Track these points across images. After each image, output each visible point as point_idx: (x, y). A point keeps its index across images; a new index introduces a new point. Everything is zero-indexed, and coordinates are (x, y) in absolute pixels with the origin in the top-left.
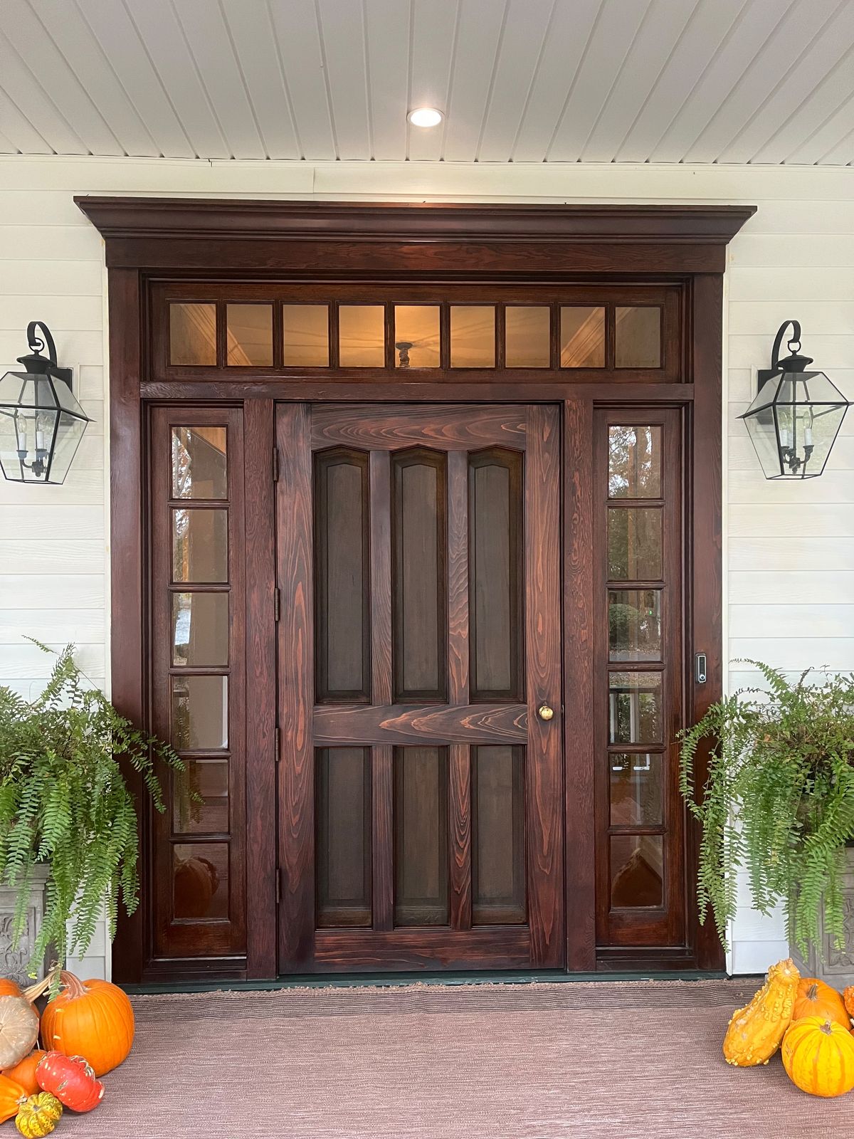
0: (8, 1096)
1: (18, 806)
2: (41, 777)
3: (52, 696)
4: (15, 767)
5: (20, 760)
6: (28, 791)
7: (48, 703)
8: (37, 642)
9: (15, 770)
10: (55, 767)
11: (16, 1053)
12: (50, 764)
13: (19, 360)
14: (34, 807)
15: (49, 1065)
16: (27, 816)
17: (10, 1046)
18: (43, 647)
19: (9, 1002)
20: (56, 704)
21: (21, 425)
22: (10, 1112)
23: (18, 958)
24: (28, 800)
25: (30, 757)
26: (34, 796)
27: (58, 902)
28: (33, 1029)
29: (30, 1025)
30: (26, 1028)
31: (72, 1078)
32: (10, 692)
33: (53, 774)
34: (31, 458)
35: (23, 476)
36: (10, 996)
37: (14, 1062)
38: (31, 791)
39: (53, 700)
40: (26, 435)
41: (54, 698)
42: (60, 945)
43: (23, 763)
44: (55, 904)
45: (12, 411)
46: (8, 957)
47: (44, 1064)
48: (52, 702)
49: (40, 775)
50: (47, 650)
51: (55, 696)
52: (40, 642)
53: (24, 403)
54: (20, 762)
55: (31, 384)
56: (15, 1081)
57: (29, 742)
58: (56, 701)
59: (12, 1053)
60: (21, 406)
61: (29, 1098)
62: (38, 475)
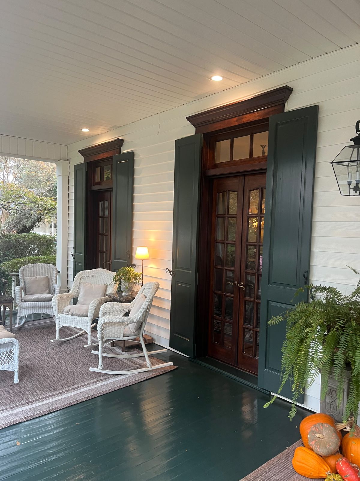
0: (323, 468)
1: (338, 344)
2: (348, 333)
3: (356, 295)
4: (337, 326)
5: (339, 323)
6: (343, 338)
7: (354, 298)
8: (352, 269)
9: (337, 327)
10: (355, 329)
11: (328, 451)
12: (352, 327)
13: (351, 140)
14: (345, 346)
15: (342, 464)
16: (342, 350)
17: (326, 447)
18: (355, 271)
19: (328, 428)
20: (358, 299)
21: (350, 170)
22: (324, 475)
23: (335, 408)
24: (342, 342)
25: (344, 322)
26: (345, 341)
27: (355, 392)
28: (337, 444)
29: (336, 442)
30: (334, 442)
31: (351, 475)
32: (337, 290)
33: (354, 332)
34: (353, 185)
35: (349, 193)
36: (329, 425)
37: (327, 455)
38: (344, 338)
39: (357, 297)
40: (352, 174)
41: (357, 296)
42: (355, 412)
43: (340, 324)
44: (354, 393)
45: (346, 164)
46: (331, 405)
47: (340, 462)
48: (356, 298)
49: (348, 331)
50: (356, 273)
51: (358, 295)
52: (353, 269)
53: (352, 160)
54: (339, 324)
55: (356, 150)
56: (326, 462)
57: (343, 315)
58: (358, 298)
59: (327, 450)
60: (351, 161)
61: (332, 474)
62: (356, 192)
